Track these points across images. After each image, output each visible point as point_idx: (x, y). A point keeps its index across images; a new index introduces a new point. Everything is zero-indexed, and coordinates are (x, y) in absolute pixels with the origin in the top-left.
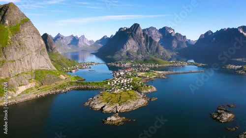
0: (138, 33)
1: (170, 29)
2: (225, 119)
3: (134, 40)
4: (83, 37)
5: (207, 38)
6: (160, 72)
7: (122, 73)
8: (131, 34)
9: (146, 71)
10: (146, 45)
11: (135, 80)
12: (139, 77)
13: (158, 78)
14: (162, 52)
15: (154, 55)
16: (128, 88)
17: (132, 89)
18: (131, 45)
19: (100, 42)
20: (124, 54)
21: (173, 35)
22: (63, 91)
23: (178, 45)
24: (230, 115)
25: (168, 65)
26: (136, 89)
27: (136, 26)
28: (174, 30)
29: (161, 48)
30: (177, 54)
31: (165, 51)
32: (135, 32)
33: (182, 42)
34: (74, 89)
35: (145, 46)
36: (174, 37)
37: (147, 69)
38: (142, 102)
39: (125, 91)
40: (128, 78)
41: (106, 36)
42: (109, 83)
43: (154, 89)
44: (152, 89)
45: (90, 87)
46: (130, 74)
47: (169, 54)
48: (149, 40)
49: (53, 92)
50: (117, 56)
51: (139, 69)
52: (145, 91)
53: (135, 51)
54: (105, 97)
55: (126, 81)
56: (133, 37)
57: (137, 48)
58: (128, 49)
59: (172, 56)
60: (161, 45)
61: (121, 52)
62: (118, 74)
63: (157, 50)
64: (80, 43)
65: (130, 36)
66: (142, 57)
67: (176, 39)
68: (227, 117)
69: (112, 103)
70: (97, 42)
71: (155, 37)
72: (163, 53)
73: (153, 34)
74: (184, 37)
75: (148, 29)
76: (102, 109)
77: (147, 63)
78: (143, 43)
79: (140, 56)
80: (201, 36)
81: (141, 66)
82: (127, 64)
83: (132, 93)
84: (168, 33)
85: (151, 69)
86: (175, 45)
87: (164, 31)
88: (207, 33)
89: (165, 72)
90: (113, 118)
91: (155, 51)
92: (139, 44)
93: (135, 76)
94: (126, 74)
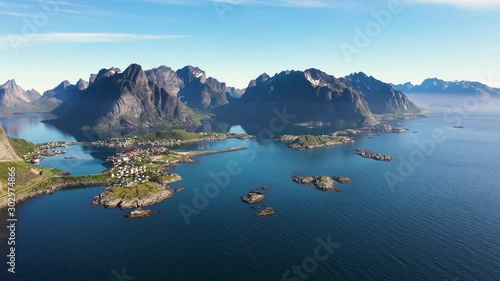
0: (140, 82)
1: (197, 69)
2: (253, 200)
3: (133, 94)
4: (11, 83)
5: (261, 86)
6: (184, 153)
7: (126, 159)
8: (127, 84)
9: (163, 153)
10: (156, 104)
11: (150, 168)
12: (154, 162)
13: (182, 162)
14: (185, 116)
15: (170, 121)
16: (144, 179)
17: (150, 180)
18: (127, 106)
19: (53, 94)
20: (115, 122)
21: (203, 81)
22: (48, 191)
23: (213, 100)
24: (259, 196)
25: (197, 140)
26: (155, 179)
27: (135, 69)
28: (204, 72)
29: (183, 107)
30: (212, 117)
31: (191, 111)
32: (134, 81)
33: (219, 95)
34: (63, 189)
35: (153, 106)
36: (205, 84)
37: (164, 149)
38: (166, 194)
39: (140, 183)
40: (139, 166)
41: (67, 82)
42: (113, 175)
43: (179, 178)
44: (176, 178)
45: (86, 183)
46: (140, 159)
47: (197, 119)
48: (161, 95)
49: (32, 194)
50: (102, 127)
51: (150, 151)
52: (167, 182)
53: (137, 116)
54: (118, 193)
55: (137, 170)
56: (130, 90)
57: (140, 110)
58: (123, 112)
59: (202, 121)
60: (183, 100)
61: (110, 119)
62: (119, 161)
63: (176, 112)
64: (6, 97)
65: (126, 88)
66: (151, 127)
67: (209, 88)
68: (256, 197)
69: (130, 198)
70: (47, 94)
71: (171, 85)
72: (187, 119)
73: (166, 79)
74: (223, 84)
75: (155, 70)
76: (119, 205)
77: (162, 138)
78: (149, 100)
79: (146, 125)
80: (251, 83)
81: (153, 144)
82: (128, 143)
83: (151, 184)
84: (193, 77)
85: (170, 148)
86: (207, 100)
87: (185, 73)
88: (261, 77)
89: (191, 153)
90: (137, 212)
91: (172, 114)
92: (143, 103)
93: (148, 162)
94: (132, 159)
